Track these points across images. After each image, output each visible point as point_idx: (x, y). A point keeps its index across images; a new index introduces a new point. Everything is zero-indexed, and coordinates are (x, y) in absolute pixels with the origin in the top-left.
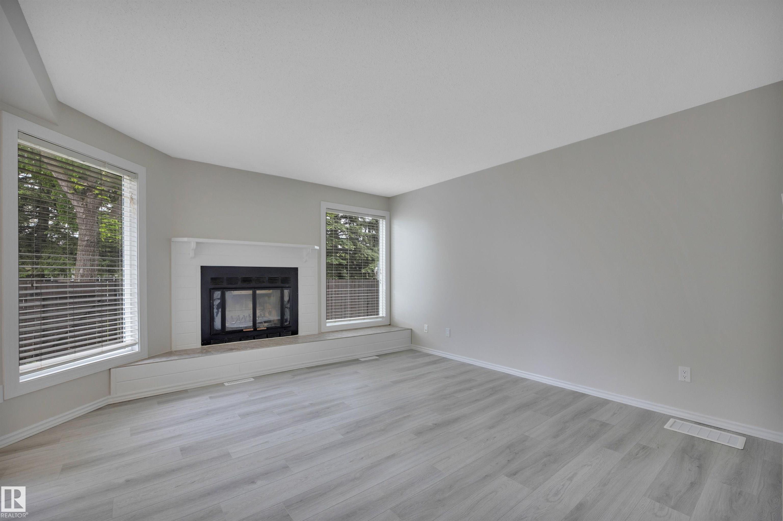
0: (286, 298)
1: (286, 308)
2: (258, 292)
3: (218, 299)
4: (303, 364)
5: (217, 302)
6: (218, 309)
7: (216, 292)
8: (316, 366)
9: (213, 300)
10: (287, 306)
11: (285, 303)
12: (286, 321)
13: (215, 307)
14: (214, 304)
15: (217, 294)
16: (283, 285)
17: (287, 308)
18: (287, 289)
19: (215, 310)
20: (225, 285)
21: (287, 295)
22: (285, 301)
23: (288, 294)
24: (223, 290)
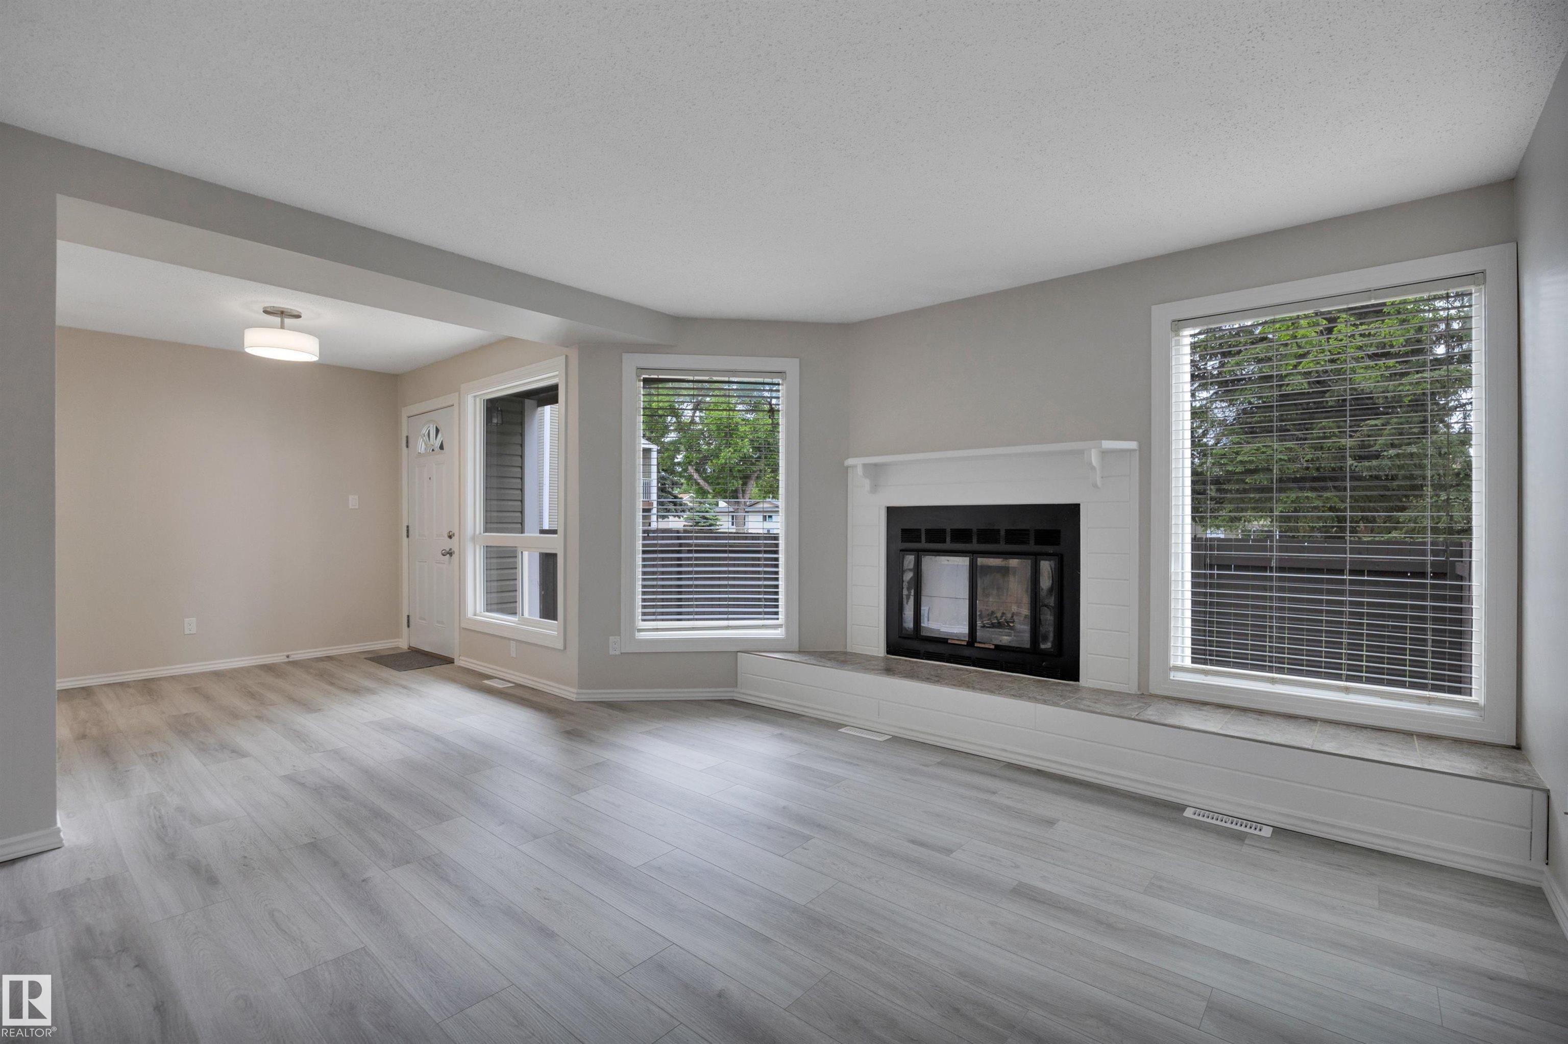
0: (1046, 582)
1: (1046, 608)
2: (981, 561)
3: (910, 570)
4: (1006, 751)
5: (908, 576)
6: (909, 589)
7: (907, 556)
8: (1039, 770)
9: (903, 572)
10: (1046, 602)
11: (1043, 593)
12: (1045, 638)
13: (905, 585)
14: (904, 579)
15: (910, 560)
16: (1038, 548)
17: (1046, 606)
18: (1050, 560)
19: (905, 592)
20: (924, 545)
21: (1046, 573)
22: (1042, 589)
23: (1051, 572)
24: (919, 554)
